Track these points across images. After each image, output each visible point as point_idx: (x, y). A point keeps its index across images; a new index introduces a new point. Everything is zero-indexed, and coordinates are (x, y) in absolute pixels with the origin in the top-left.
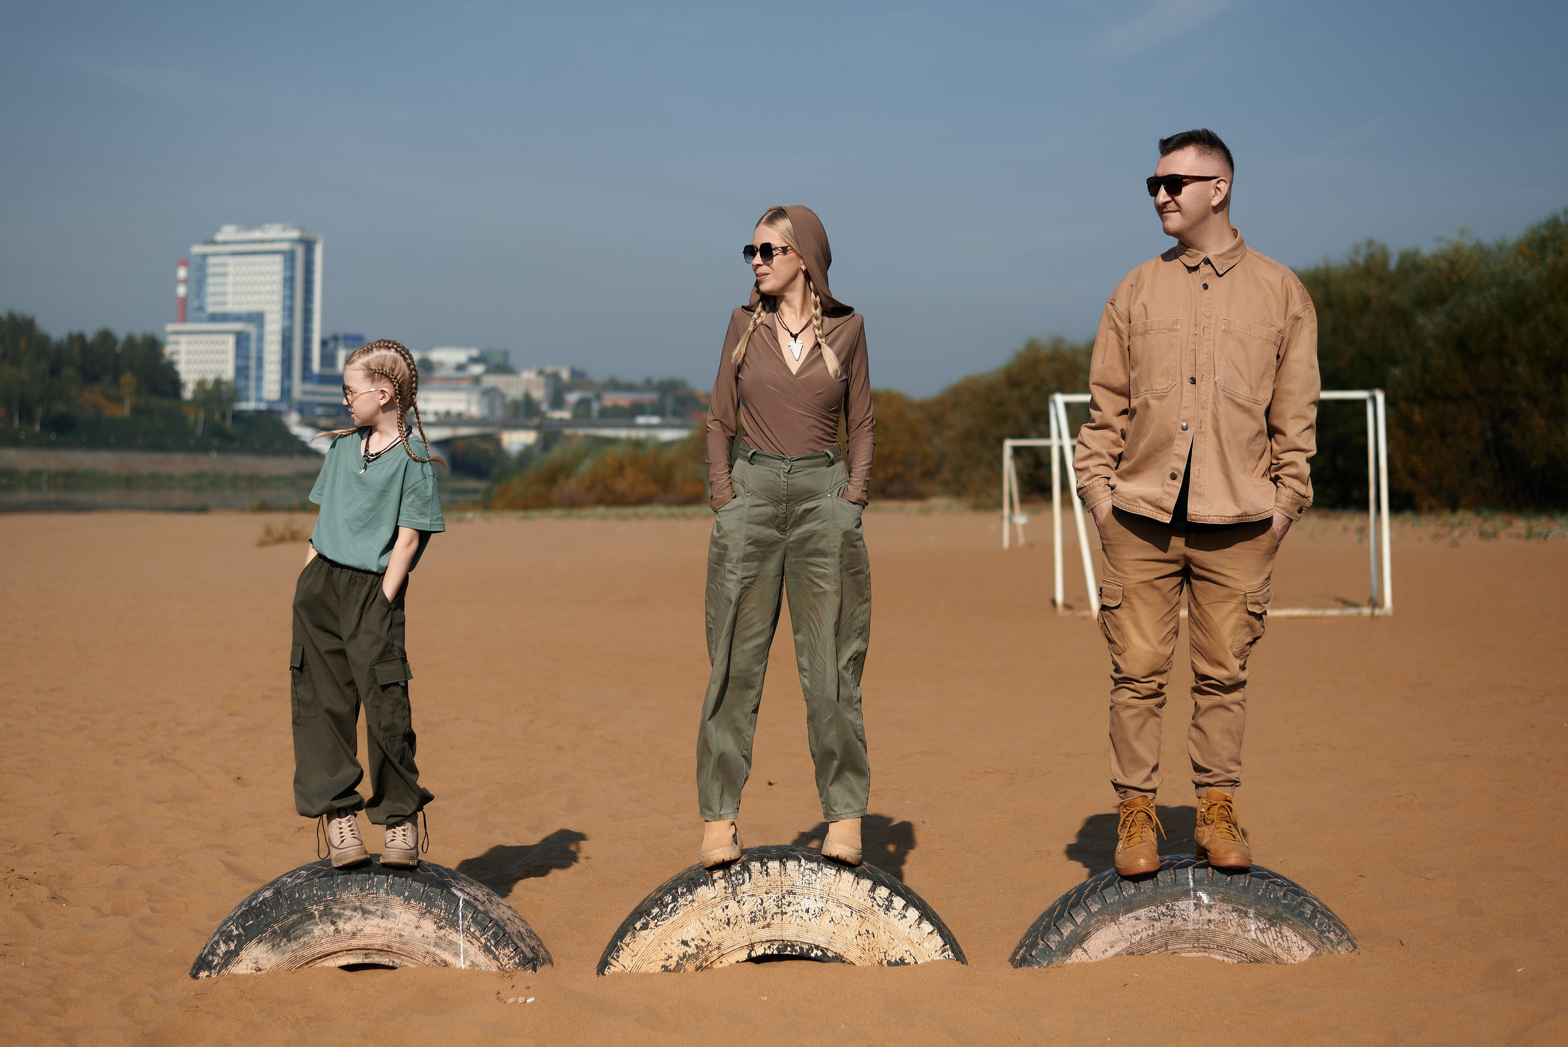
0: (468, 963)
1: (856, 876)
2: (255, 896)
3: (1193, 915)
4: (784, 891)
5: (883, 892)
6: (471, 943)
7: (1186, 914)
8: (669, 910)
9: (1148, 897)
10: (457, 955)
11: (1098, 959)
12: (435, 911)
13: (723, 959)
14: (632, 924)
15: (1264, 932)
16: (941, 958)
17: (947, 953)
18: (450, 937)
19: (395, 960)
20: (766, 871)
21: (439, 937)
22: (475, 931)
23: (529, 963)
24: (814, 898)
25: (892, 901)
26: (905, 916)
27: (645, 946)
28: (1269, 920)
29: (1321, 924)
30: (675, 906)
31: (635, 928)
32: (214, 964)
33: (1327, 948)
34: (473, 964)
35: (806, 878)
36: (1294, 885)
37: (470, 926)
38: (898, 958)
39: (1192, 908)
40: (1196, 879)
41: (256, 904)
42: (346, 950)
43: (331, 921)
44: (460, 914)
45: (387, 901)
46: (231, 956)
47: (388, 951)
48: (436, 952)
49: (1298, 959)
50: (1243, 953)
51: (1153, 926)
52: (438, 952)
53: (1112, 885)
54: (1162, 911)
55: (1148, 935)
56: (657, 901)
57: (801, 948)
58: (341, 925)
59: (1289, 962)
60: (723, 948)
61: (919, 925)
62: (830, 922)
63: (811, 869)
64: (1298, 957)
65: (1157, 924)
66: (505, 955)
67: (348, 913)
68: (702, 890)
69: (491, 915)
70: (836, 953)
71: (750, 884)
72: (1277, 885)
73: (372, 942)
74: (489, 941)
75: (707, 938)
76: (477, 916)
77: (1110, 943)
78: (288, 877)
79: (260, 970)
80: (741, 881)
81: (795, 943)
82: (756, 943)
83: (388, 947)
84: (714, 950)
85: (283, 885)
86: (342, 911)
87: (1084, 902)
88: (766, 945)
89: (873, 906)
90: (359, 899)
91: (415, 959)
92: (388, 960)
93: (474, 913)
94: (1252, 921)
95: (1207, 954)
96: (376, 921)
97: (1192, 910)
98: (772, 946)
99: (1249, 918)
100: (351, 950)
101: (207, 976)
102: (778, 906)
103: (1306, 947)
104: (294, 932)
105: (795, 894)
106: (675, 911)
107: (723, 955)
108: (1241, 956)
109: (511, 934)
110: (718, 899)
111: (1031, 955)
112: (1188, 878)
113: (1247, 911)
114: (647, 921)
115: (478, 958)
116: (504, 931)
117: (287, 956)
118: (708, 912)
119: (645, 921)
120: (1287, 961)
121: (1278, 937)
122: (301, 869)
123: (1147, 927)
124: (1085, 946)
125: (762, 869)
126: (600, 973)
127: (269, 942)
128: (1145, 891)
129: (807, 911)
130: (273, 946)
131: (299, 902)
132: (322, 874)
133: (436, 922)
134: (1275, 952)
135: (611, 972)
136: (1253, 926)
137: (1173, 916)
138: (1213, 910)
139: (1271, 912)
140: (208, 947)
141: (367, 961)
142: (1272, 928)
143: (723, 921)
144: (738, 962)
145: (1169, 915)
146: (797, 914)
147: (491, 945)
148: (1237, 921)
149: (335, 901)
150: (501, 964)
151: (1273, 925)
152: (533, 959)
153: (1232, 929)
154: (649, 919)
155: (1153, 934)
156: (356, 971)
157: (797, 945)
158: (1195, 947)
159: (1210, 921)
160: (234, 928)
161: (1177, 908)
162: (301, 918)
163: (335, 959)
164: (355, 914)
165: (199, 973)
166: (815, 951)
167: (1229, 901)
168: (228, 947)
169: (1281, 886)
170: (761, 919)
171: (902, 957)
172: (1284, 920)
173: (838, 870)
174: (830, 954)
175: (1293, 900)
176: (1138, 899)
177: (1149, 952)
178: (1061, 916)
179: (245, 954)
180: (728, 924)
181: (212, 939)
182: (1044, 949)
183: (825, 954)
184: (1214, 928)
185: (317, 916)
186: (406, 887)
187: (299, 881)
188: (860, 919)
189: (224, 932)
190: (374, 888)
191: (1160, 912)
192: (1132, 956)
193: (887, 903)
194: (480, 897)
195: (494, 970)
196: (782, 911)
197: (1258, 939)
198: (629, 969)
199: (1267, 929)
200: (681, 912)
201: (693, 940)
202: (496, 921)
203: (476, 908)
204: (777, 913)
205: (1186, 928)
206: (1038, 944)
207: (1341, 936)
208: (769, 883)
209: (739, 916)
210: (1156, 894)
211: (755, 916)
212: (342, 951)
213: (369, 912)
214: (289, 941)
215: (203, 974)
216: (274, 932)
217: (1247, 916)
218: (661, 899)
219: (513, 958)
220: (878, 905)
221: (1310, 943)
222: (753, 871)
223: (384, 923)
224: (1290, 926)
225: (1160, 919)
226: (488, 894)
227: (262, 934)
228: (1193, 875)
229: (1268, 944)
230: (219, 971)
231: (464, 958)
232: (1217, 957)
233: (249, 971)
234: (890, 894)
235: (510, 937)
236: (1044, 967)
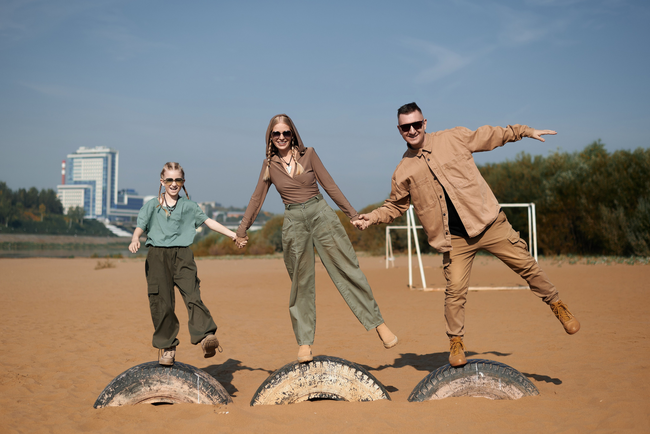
0: (201, 402)
1: (350, 367)
2: (119, 376)
3: (478, 381)
4: (322, 373)
5: (360, 373)
6: (202, 394)
7: (475, 381)
8: (278, 381)
9: (461, 374)
10: (197, 398)
11: (442, 398)
12: (189, 381)
13: (299, 400)
14: (264, 386)
15: (504, 387)
16: (382, 398)
17: (384, 396)
18: (194, 392)
19: (173, 401)
20: (315, 365)
21: (190, 392)
22: (204, 389)
23: (224, 401)
24: (333, 376)
25: (363, 377)
26: (368, 383)
27: (269, 395)
28: (506, 383)
29: (526, 384)
30: (280, 379)
31: (265, 388)
32: (103, 403)
33: (528, 393)
34: (203, 402)
35: (330, 368)
36: (515, 370)
37: (202, 387)
38: (366, 398)
39: (477, 378)
40: (478, 367)
41: (119, 380)
42: (154, 397)
43: (148, 386)
44: (198, 383)
45: (170, 378)
46: (109, 400)
47: (170, 397)
48: (189, 397)
49: (517, 398)
50: (496, 395)
51: (462, 385)
52: (190, 397)
53: (447, 370)
54: (466, 380)
55: (461, 389)
56: (273, 377)
57: (329, 395)
58: (152, 387)
59: (514, 399)
60: (298, 395)
61: (373, 386)
62: (340, 385)
63: (332, 365)
64: (517, 397)
65: (464, 385)
66: (215, 398)
67: (155, 382)
68: (291, 373)
69: (210, 383)
70: (342, 397)
71: (309, 371)
72: (509, 370)
73: (164, 394)
74: (209, 393)
75: (293, 391)
76: (204, 383)
77: (446, 392)
78: (131, 369)
79: (121, 405)
80: (306, 370)
81: (326, 393)
82: (311, 393)
83: (170, 396)
84: (295, 396)
85: (130, 372)
86: (152, 382)
87: (436, 377)
88: (315, 394)
89: (356, 379)
90: (159, 377)
91: (180, 400)
92: (170, 401)
93: (203, 382)
94: (500, 383)
95: (483, 396)
96: (166, 385)
97: (477, 379)
98: (317, 394)
99: (499, 382)
100: (156, 397)
101: (100, 407)
102: (320, 379)
103: (520, 393)
104: (134, 390)
105: (326, 374)
106: (280, 381)
107: (299, 398)
108: (496, 397)
109: (217, 390)
110: (297, 376)
111: (416, 397)
112: (476, 367)
113: (498, 380)
114: (270, 385)
115: (205, 399)
116: (215, 389)
117: (131, 399)
118: (293, 381)
119: (269, 385)
120: (513, 398)
121: (509, 389)
122: (136, 366)
123: (460, 386)
124: (436, 393)
125: (314, 365)
126: (252, 405)
127: (124, 394)
128: (459, 372)
129: (331, 381)
130: (126, 395)
131: (136, 378)
132: (145, 368)
133: (189, 386)
134: (508, 395)
135: (256, 405)
136: (500, 385)
137: (470, 382)
138: (485, 379)
139: (507, 380)
140: (101, 396)
141: (162, 401)
142: (507, 386)
143: (299, 385)
144: (304, 401)
145: (469, 381)
146: (327, 382)
147: (210, 394)
148: (494, 383)
149: (150, 378)
150: (214, 402)
151: (508, 385)
152: (226, 400)
153: (492, 387)
154: (270, 384)
155: (462, 389)
156: (158, 405)
157: (327, 394)
158: (478, 393)
159: (484, 383)
160: (111, 389)
161: (471, 379)
162: (137, 384)
163: (150, 401)
164: (157, 383)
165: (97, 406)
166: (334, 396)
167: (491, 376)
168: (108, 396)
169: (511, 370)
170: (313, 384)
171: (367, 398)
172: (512, 383)
173: (343, 365)
174: (339, 397)
175: (515, 375)
176: (457, 375)
177: (461, 396)
178: (427, 382)
179: (115, 399)
180: (301, 386)
181: (102, 393)
182: (421, 395)
183: (337, 397)
184: (486, 386)
185: (143, 384)
186: (177, 372)
187: (136, 370)
188: (351, 383)
189: (107, 390)
190: (165, 373)
191: (465, 380)
192: (454, 397)
193: (361, 377)
194: (205, 376)
195: (211, 404)
196: (321, 381)
197: (502, 390)
198: (263, 404)
199: (505, 386)
200: (283, 381)
201: (287, 392)
202: (212, 385)
203: (204, 380)
204: (319, 382)
205: (475, 386)
206: (419, 393)
207: (533, 389)
208: (316, 370)
209: (305, 383)
210: (463, 373)
211: (311, 383)
212: (152, 397)
213: (163, 382)
214: (132, 393)
215: (99, 407)
216: (126, 390)
217: (498, 381)
218: (275, 376)
219: (218, 399)
220: (358, 378)
221: (522, 392)
222: (310, 366)
223: (169, 386)
224: (514, 385)
225: (465, 383)
226: (208, 376)
227: (122, 391)
228: (478, 366)
229: (506, 392)
230: (105, 405)
231: (199, 400)
232: (487, 397)
233: (117, 405)
234: (362, 374)
235: (217, 392)
236: (421, 402)
